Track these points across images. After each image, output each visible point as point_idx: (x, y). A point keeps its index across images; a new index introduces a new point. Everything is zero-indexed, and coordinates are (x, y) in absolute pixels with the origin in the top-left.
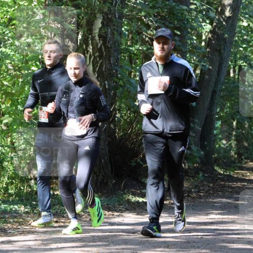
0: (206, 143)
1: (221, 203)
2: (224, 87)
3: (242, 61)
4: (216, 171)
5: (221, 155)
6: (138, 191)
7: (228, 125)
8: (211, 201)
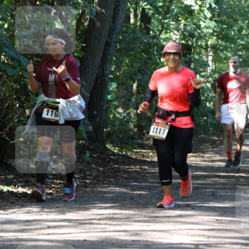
0: (95, 113)
1: (114, 193)
2: (121, 37)
3: (146, 3)
4: (108, 150)
5: (116, 128)
6: (3, 177)
7: (126, 89)
8: (100, 191)
